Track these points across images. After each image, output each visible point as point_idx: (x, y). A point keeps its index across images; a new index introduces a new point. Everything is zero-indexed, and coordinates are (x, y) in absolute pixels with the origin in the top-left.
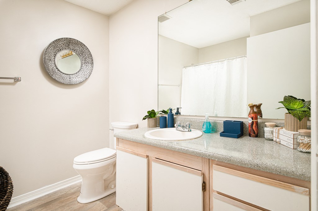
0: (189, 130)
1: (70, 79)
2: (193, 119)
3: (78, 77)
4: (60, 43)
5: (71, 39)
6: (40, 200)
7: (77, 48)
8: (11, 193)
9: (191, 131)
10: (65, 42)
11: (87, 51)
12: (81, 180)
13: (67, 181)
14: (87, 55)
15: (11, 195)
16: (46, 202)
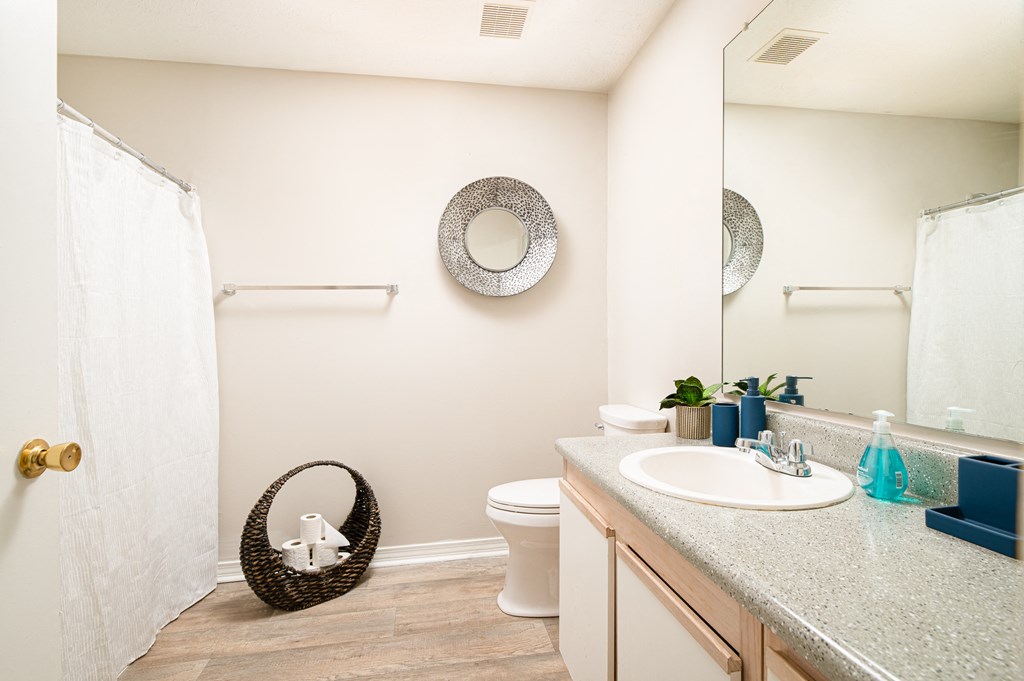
0: (800, 471)
1: (499, 282)
2: (837, 425)
3: (520, 275)
4: (475, 195)
5: (499, 178)
6: (432, 568)
7: (515, 200)
8: (376, 536)
9: (807, 474)
10: (486, 188)
11: (540, 204)
12: (507, 552)
13: (493, 542)
14: (540, 216)
15: (377, 540)
16: (440, 578)
